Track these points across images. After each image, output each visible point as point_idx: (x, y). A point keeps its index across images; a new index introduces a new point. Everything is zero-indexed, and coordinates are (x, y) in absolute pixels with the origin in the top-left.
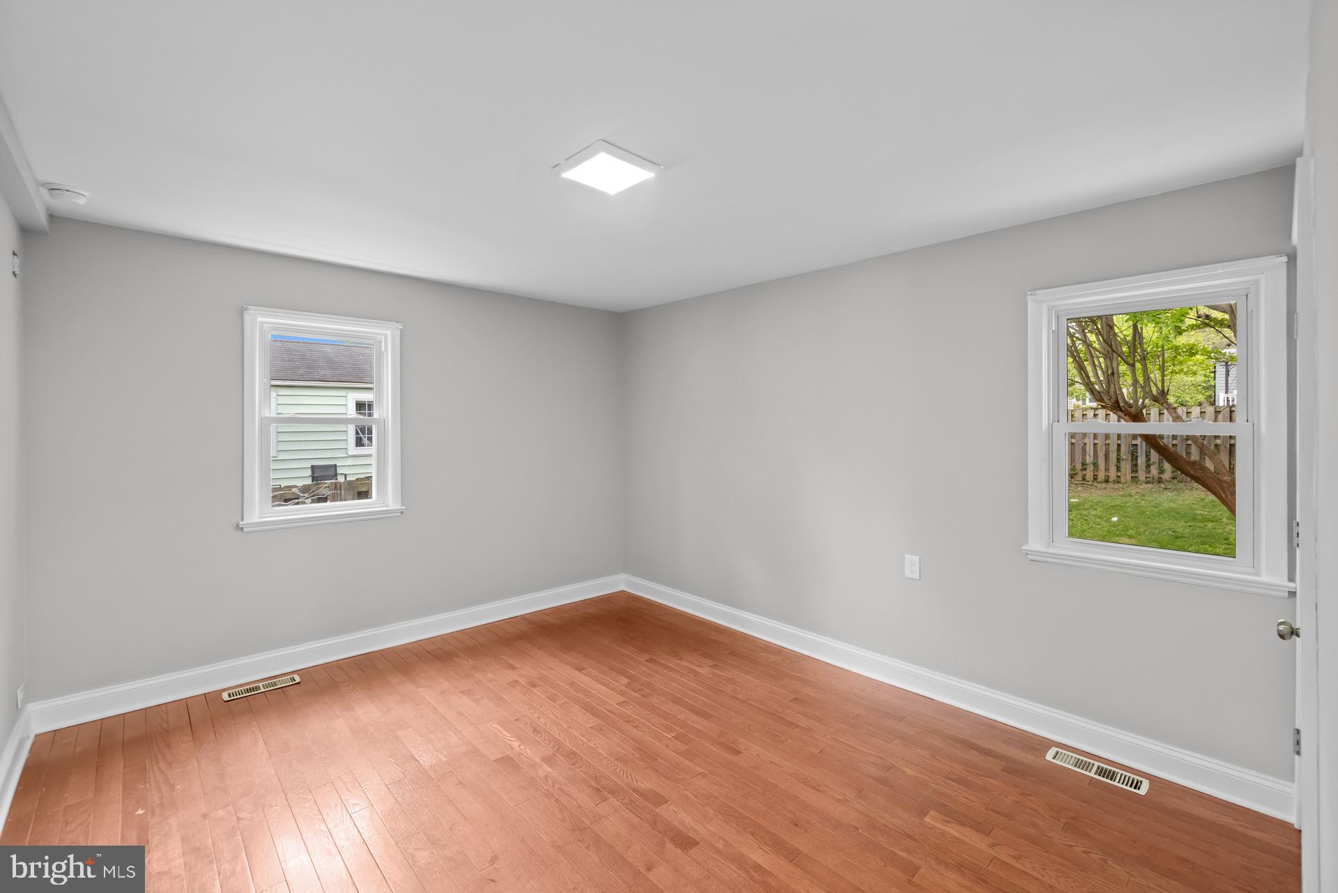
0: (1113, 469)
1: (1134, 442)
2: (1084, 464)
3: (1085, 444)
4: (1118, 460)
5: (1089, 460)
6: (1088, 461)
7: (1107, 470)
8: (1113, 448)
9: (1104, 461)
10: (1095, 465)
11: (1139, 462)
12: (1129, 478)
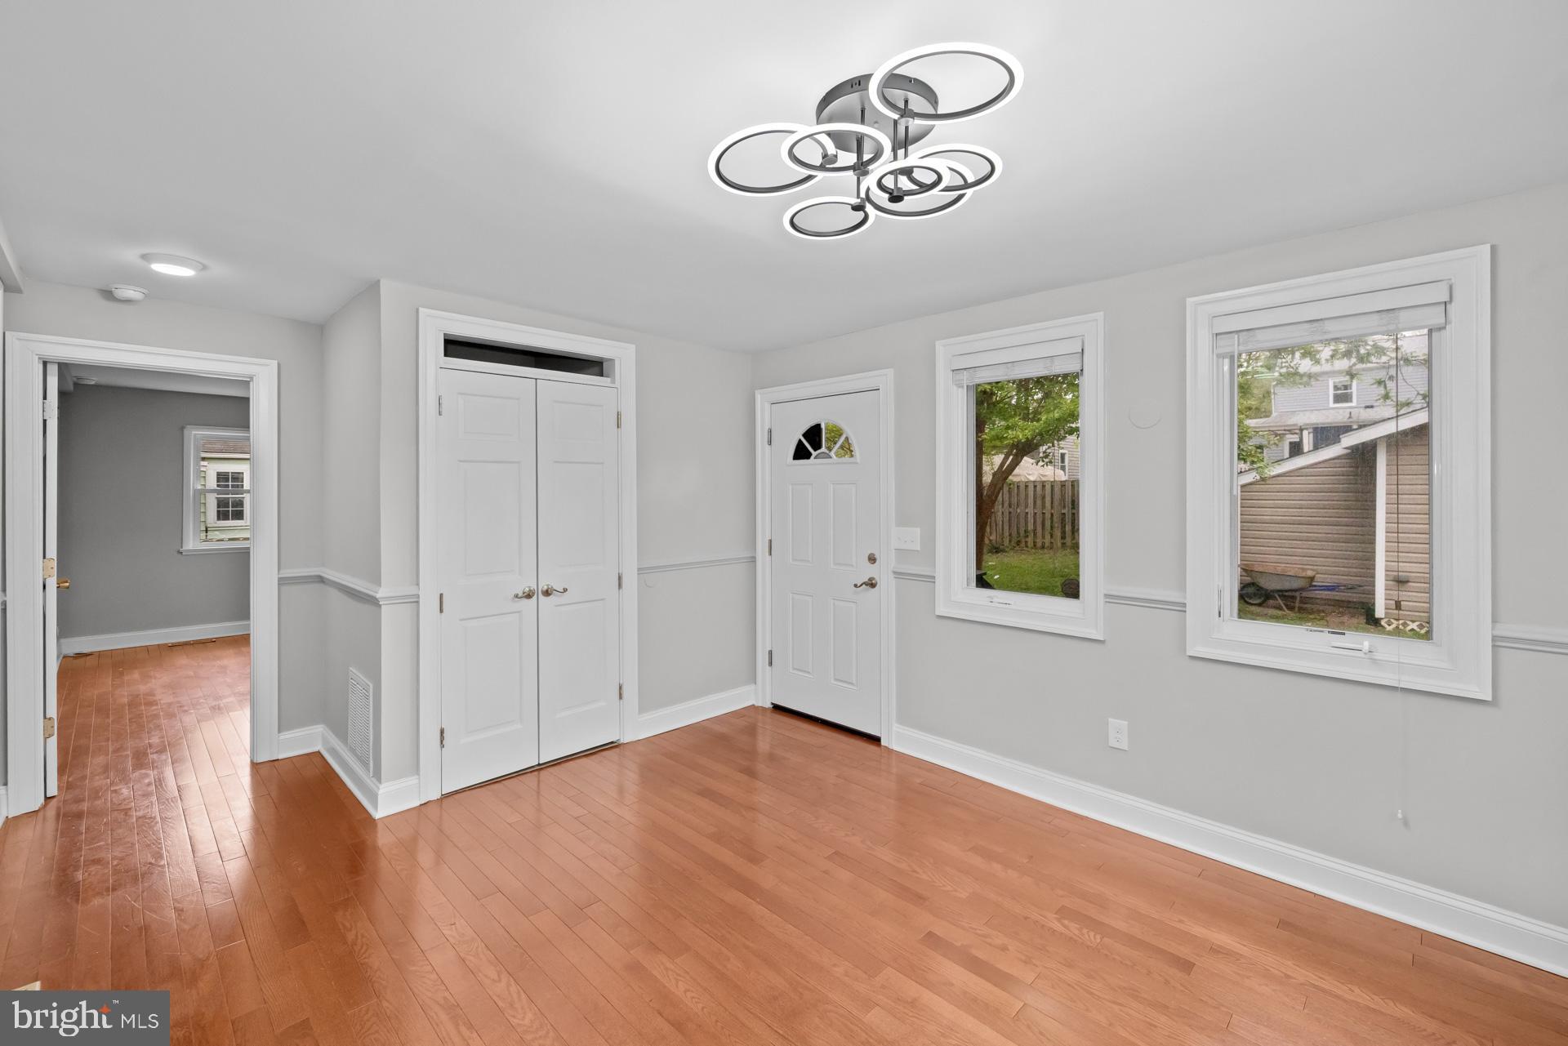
0: (1048, 537)
1: (1063, 512)
2: (1026, 531)
3: (1027, 513)
4: (1052, 527)
5: (1031, 527)
6: (1029, 529)
7: (1043, 537)
8: (1048, 516)
9: (1041, 531)
10: (1035, 531)
11: (1067, 529)
12: (1059, 544)
